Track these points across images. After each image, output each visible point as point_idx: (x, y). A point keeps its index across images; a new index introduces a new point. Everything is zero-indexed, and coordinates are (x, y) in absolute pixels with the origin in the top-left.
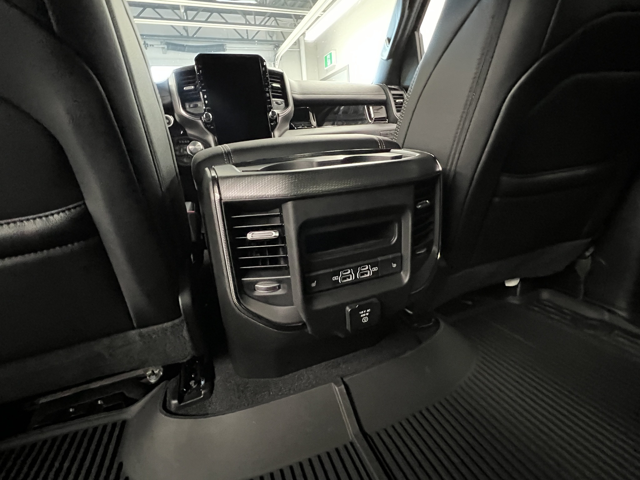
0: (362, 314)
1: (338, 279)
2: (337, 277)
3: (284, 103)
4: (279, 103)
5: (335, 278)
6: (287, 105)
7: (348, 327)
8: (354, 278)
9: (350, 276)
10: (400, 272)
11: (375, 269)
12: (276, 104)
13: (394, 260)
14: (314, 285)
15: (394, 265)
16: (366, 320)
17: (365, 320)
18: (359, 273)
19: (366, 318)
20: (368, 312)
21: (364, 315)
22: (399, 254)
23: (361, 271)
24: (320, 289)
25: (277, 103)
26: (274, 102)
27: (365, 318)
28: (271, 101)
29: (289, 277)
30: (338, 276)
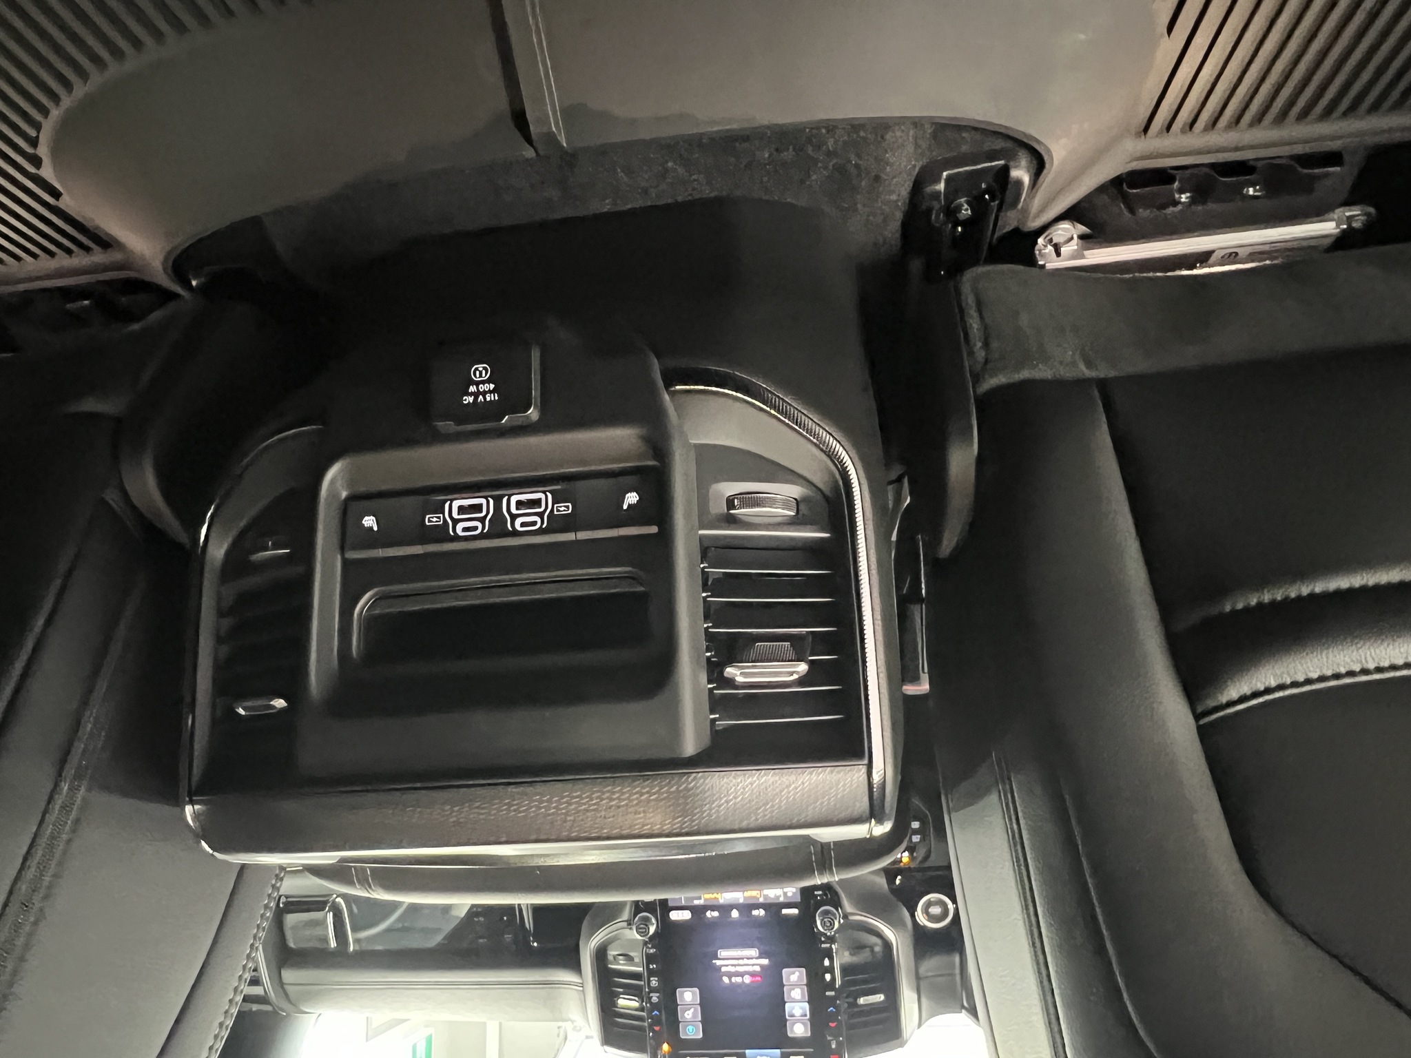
0: (490, 392)
1: (556, 506)
2: (558, 511)
3: (610, 958)
4: (621, 957)
5: (565, 509)
6: (601, 955)
7: (536, 355)
8: (505, 500)
9: (517, 509)
10: (348, 499)
11: (432, 520)
12: (632, 954)
13: (370, 539)
14: (632, 498)
15: (369, 521)
16: (477, 369)
17: (480, 371)
18: (488, 512)
19: (478, 375)
20: (471, 394)
21: (482, 388)
22: (353, 555)
23: (482, 520)
24: (612, 481)
25: (629, 959)
26: (637, 960)
27: (481, 376)
28: (648, 967)
29: (701, 532)
30: (556, 513)
